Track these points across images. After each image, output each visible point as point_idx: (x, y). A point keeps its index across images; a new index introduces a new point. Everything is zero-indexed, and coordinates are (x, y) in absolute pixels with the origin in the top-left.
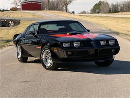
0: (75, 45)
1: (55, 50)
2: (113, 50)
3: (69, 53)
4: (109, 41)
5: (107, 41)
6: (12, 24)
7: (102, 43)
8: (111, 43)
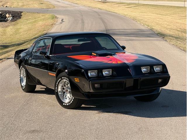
0: (105, 73)
1: (77, 80)
2: (160, 81)
3: (96, 85)
4: (155, 67)
5: (152, 66)
6: (10, 18)
7: (144, 70)
8: (157, 69)
